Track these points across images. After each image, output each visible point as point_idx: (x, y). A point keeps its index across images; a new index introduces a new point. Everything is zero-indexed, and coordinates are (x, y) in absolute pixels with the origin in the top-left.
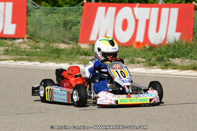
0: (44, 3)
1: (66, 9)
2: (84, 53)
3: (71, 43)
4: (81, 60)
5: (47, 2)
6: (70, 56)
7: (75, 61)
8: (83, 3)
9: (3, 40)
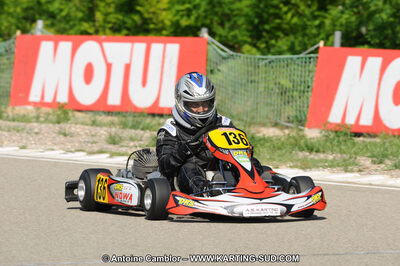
0: (247, 47)
1: (287, 59)
2: (307, 146)
3: (287, 127)
4: (298, 160)
5: (255, 46)
6: (279, 152)
7: (285, 163)
8: (318, 48)
9: (157, 118)
